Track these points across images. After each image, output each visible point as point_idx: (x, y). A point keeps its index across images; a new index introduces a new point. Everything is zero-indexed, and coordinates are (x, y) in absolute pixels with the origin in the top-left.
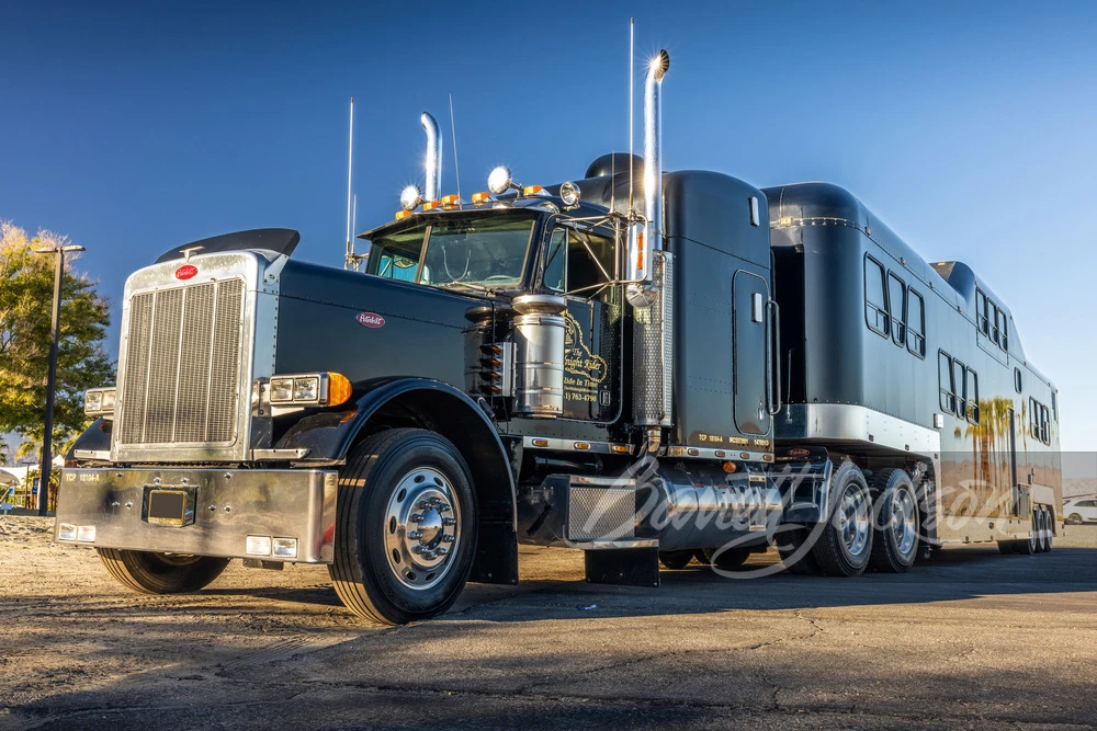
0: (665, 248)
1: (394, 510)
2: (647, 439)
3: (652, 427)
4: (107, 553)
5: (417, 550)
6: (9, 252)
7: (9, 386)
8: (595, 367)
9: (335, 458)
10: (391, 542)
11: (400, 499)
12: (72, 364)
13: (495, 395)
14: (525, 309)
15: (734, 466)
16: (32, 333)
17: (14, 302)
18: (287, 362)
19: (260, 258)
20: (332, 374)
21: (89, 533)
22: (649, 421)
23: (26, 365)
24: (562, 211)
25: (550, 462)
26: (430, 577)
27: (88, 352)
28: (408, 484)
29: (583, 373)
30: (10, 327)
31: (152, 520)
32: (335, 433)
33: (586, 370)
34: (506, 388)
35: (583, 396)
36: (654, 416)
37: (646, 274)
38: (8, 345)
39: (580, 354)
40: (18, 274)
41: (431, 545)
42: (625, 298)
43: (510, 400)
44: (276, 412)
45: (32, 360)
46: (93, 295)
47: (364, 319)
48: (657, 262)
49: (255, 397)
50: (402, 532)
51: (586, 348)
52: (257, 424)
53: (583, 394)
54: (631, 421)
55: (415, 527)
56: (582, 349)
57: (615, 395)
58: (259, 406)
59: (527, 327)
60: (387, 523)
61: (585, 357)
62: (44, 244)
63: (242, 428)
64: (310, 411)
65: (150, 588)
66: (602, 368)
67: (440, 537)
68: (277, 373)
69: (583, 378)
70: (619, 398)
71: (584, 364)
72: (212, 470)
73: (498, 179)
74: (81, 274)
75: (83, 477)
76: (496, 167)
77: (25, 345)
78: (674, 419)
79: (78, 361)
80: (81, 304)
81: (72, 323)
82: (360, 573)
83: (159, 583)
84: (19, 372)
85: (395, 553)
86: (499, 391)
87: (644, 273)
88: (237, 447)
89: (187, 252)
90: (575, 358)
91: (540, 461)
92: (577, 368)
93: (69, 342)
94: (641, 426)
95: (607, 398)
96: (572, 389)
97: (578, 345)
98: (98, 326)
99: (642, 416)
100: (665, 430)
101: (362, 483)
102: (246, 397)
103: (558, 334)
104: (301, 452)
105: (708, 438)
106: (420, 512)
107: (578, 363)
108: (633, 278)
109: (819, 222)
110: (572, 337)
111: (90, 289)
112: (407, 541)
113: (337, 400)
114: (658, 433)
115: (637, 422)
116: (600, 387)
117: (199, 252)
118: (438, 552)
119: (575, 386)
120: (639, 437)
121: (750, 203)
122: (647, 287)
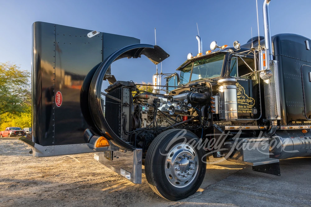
0: (274, 59)
2: (272, 124)
3: (274, 120)
8: (251, 101)
13: (213, 113)
14: (221, 84)
15: (306, 131)
22: (272, 118)
24: (234, 51)
29: (246, 104)
33: (247, 103)
35: (247, 111)
36: (274, 116)
37: (267, 67)
39: (244, 97)
42: (260, 78)
48: (272, 64)
51: (246, 95)
54: (265, 118)
56: (245, 96)
57: (259, 110)
66: (253, 101)
70: (260, 110)
71: (246, 101)
73: (213, 45)
76: (212, 42)
87: (266, 67)
90: (243, 99)
92: (243, 102)
94: (269, 120)
95: (255, 111)
96: (242, 109)
97: (243, 95)
99: (269, 117)
100: (278, 121)
103: (234, 92)
105: (296, 122)
107: (244, 100)
108: (262, 69)
110: (241, 92)
114: (276, 122)
115: (267, 119)
116: (253, 108)
119: (243, 108)
122: (268, 72)
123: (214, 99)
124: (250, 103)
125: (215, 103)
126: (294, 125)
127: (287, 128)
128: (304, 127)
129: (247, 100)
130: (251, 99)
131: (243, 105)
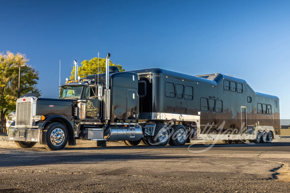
1: (52, 134)
4: (16, 141)
5: (56, 140)
6: (9, 60)
7: (10, 99)
8: (96, 110)
9: (42, 127)
10: (52, 139)
11: (53, 133)
12: (28, 92)
16: (16, 83)
17: (11, 74)
18: (37, 114)
19: (33, 98)
20: (42, 116)
21: (12, 138)
23: (15, 93)
25: (87, 126)
26: (59, 144)
27: (32, 89)
28: (54, 130)
30: (10, 81)
31: (20, 136)
32: (43, 124)
34: (76, 115)
38: (10, 86)
40: (12, 66)
41: (59, 139)
43: (77, 117)
44: (36, 121)
45: (16, 92)
46: (34, 71)
47: (50, 106)
49: (33, 119)
50: (53, 138)
52: (33, 123)
53: (93, 115)
54: (103, 119)
55: (55, 137)
56: (93, 107)
58: (34, 120)
59: (79, 105)
60: (51, 136)
61: (93, 108)
62: (19, 56)
63: (31, 123)
64: (40, 121)
65: (23, 147)
66: (97, 110)
67: (60, 138)
68: (36, 115)
69: (93, 112)
72: (26, 129)
74: (29, 66)
75: (12, 130)
77: (14, 87)
78: (110, 118)
79: (30, 91)
80: (30, 74)
81: (27, 80)
82: (47, 143)
83: (24, 146)
84: (13, 95)
85: (52, 141)
86: (75, 115)
88: (30, 126)
89: (24, 97)
91: (85, 126)
93: (26, 86)
97: (92, 106)
98: (35, 80)
99: (104, 118)
101: (47, 131)
102: (32, 119)
104: (38, 127)
106: (56, 135)
109: (156, 77)
110: (91, 105)
111: (32, 70)
112: (54, 139)
113: (43, 120)
115: (104, 119)
117: (26, 97)
118: (60, 141)
120: (104, 121)
121: (132, 76)
123: (75, 109)
124: (95, 111)
125: (75, 111)
126: (118, 122)
127: (113, 124)
128: (125, 124)
129: (94, 109)
130: (96, 109)
131: (91, 112)
